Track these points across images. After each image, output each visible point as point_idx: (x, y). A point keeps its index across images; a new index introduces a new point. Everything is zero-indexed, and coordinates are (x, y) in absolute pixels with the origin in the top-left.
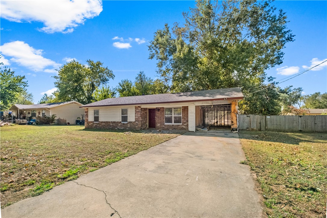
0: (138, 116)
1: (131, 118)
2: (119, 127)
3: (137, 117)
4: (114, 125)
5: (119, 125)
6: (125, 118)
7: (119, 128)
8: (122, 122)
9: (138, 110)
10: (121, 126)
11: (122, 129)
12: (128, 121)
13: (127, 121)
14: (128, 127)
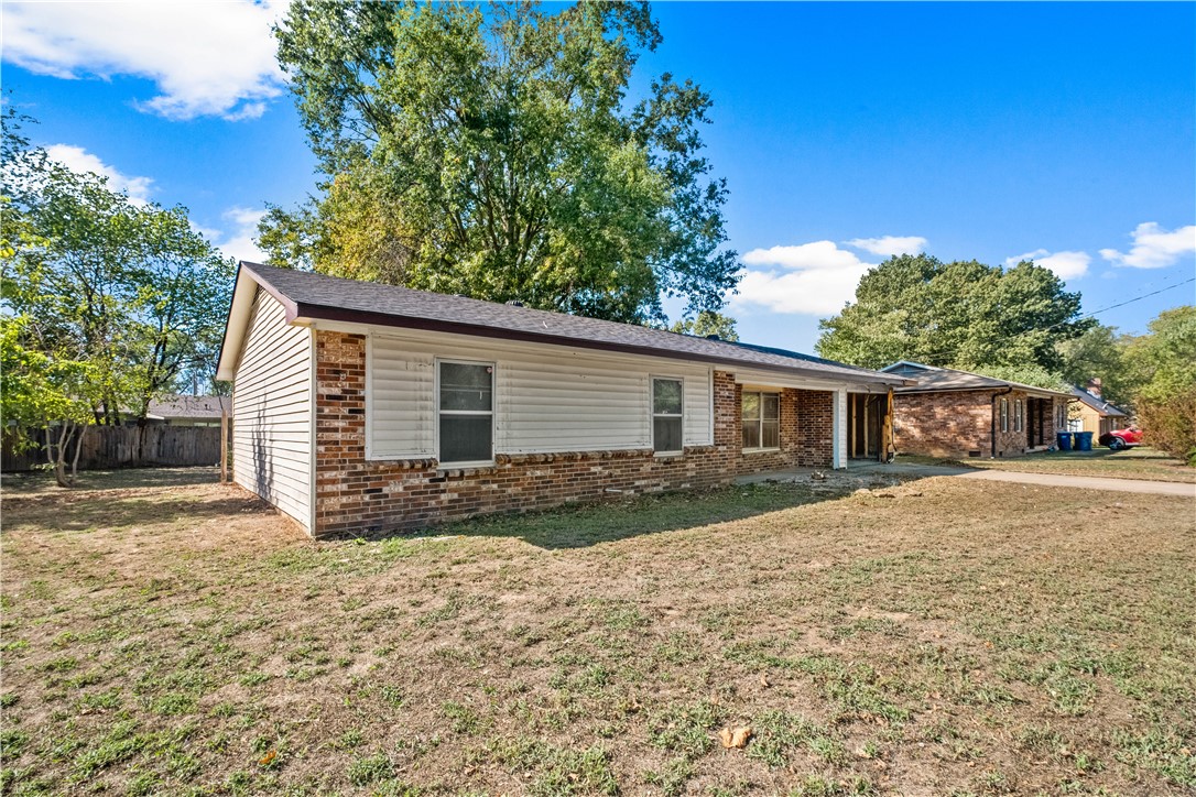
0: (725, 419)
1: (694, 430)
2: (643, 482)
3: (724, 426)
4: (618, 472)
5: (647, 468)
6: (668, 432)
7: (646, 486)
8: (658, 454)
9: (727, 394)
10: (655, 473)
11: (660, 489)
12: (685, 444)
13: (677, 446)
14: (689, 474)
